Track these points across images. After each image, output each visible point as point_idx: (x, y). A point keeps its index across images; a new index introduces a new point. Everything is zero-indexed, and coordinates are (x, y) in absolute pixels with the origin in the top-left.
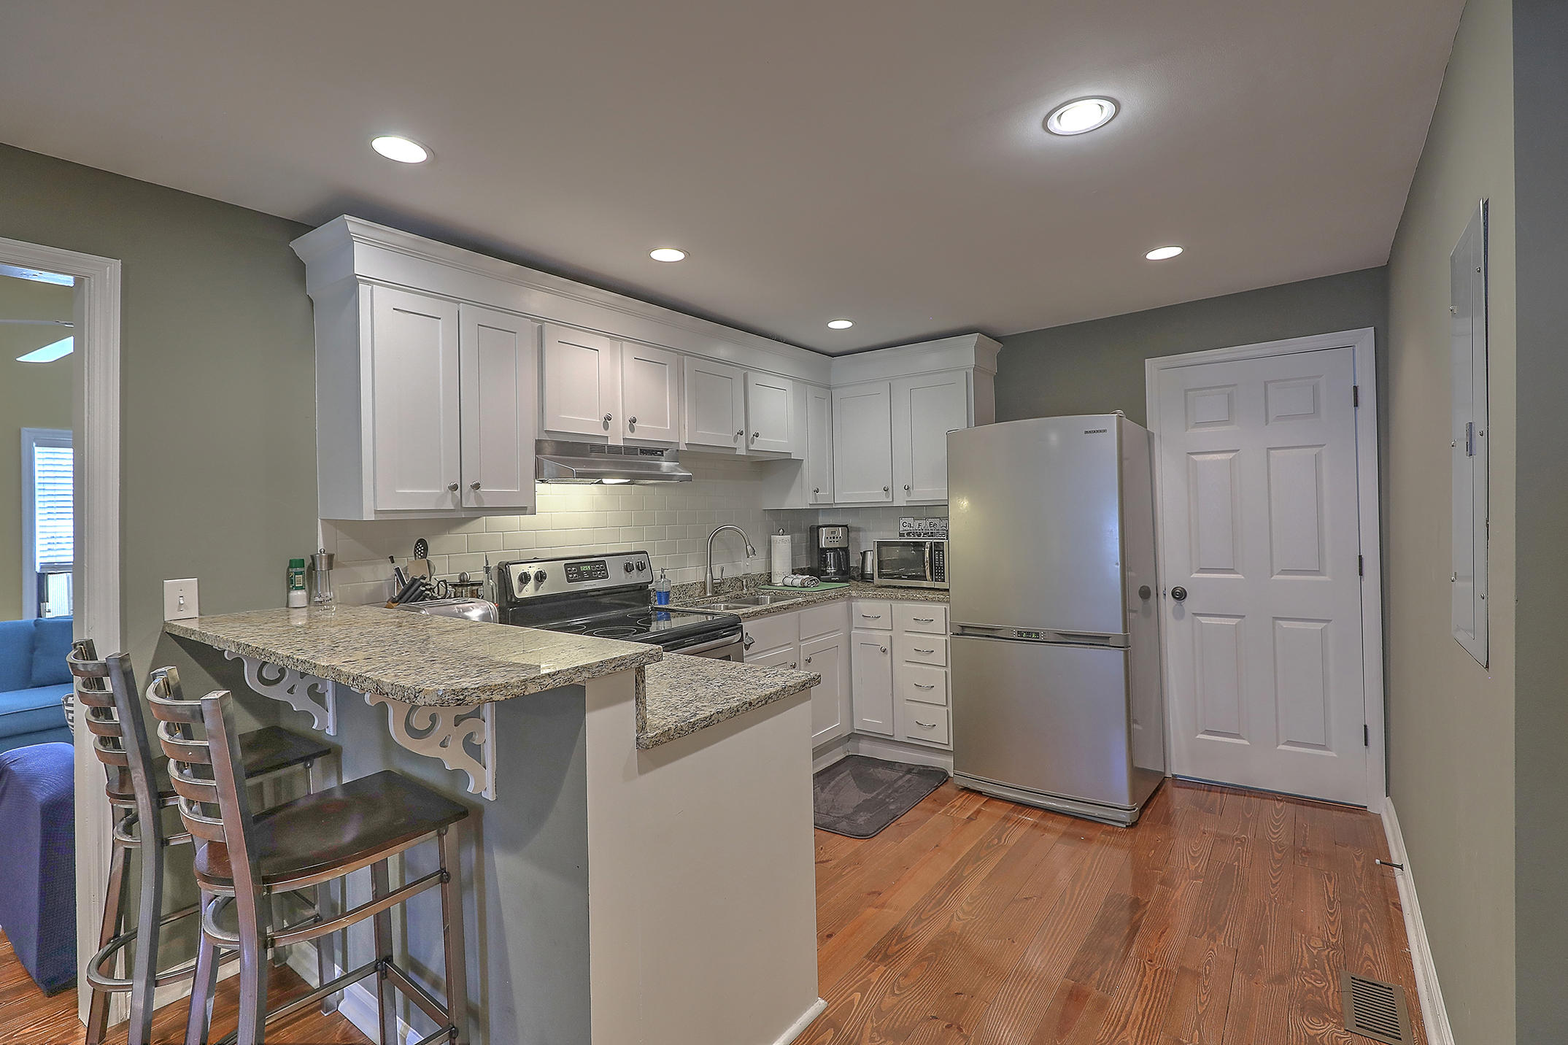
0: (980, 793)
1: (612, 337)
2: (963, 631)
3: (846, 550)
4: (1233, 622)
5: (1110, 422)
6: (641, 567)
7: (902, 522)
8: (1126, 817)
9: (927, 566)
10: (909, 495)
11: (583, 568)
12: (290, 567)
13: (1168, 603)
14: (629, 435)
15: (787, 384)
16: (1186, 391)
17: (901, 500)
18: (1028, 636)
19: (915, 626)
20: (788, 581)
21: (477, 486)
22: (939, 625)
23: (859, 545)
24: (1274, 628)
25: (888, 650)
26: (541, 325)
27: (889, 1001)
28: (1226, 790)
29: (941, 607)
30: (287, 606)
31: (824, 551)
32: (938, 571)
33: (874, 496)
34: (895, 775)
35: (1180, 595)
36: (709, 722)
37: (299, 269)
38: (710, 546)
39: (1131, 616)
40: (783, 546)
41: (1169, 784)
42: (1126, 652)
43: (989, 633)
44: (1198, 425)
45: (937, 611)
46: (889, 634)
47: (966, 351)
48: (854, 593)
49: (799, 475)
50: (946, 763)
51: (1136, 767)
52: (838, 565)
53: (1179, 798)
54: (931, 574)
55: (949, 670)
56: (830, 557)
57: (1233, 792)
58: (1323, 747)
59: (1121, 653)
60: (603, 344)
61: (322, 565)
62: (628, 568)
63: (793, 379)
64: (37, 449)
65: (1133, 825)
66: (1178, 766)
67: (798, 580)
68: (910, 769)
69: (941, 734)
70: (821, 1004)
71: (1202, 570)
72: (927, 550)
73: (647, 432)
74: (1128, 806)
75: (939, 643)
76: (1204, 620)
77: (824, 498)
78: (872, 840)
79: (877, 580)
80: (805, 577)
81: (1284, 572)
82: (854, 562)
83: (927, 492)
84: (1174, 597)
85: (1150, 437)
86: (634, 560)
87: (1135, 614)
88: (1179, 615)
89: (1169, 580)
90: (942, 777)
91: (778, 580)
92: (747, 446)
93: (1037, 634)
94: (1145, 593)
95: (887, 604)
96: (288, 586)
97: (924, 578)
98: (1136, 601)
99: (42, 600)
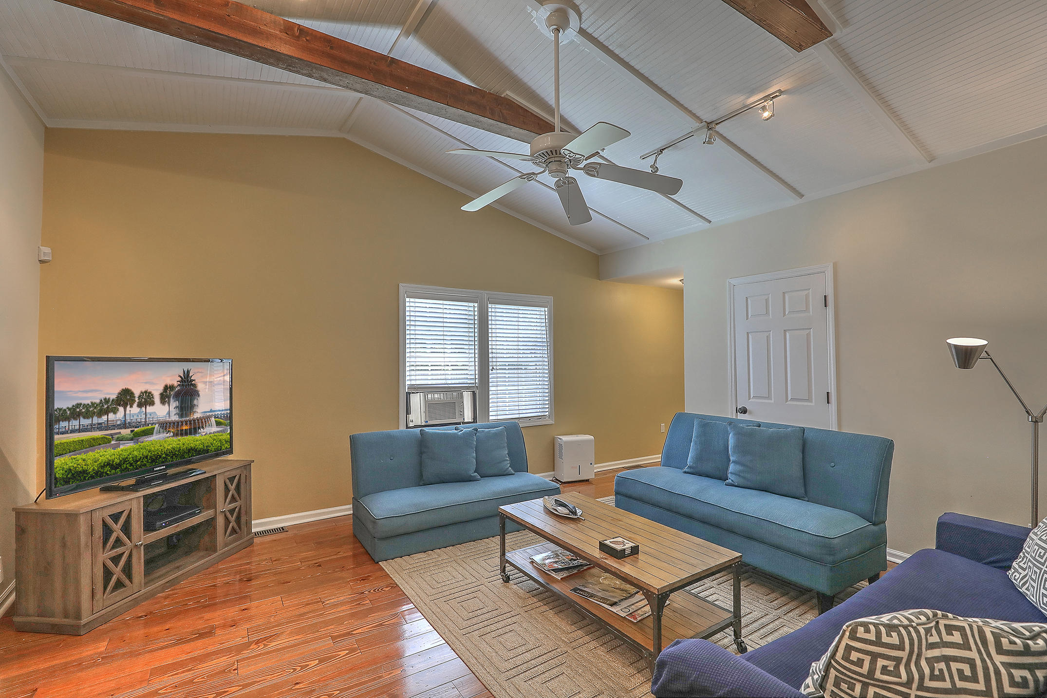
64: (407, 300)
99: (408, 412)
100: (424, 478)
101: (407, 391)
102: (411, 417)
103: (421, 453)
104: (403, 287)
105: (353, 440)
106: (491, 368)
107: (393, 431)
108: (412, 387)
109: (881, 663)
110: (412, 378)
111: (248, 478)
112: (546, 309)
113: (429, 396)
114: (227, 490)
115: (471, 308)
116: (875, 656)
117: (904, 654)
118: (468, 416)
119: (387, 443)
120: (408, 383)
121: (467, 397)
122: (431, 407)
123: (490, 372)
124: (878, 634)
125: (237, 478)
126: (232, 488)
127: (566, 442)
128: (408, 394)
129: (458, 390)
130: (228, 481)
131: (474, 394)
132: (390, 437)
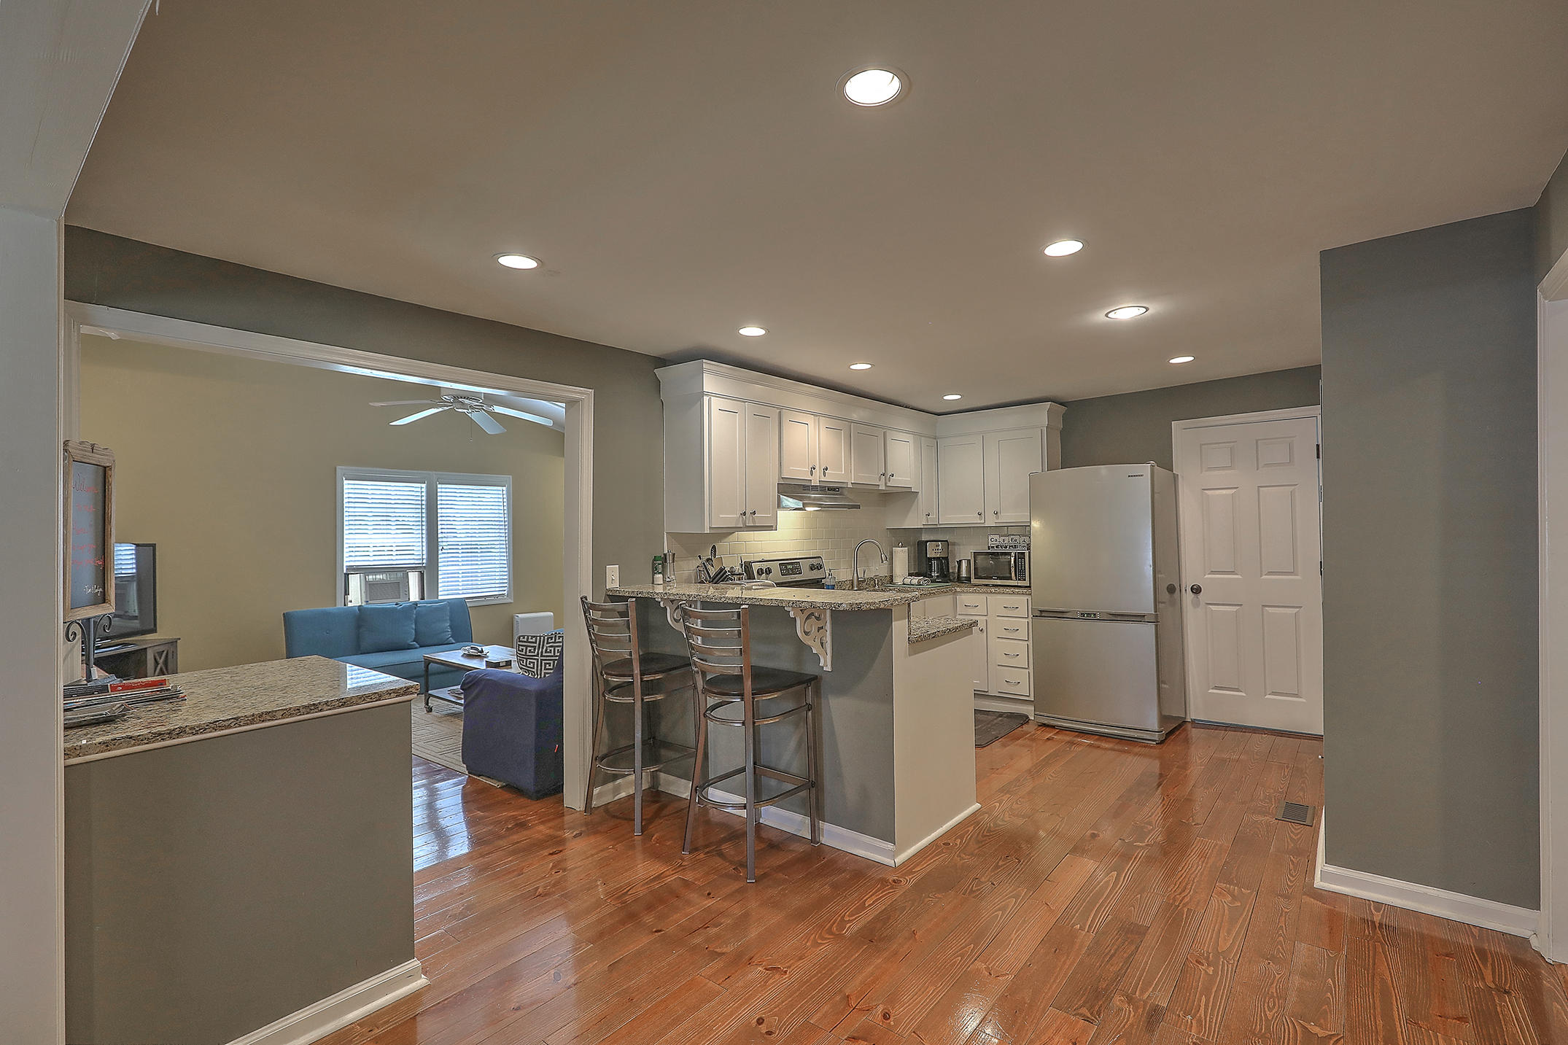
0: (1053, 727)
1: (814, 414)
2: (1042, 614)
3: (946, 559)
4: (1235, 609)
5: (1145, 469)
6: (820, 567)
7: (990, 538)
8: (1156, 737)
9: (1013, 570)
10: (997, 518)
11: (789, 567)
12: (654, 560)
13: (1188, 597)
14: (823, 479)
15: (909, 438)
16: (1201, 445)
17: (990, 522)
18: (1087, 616)
19: (1005, 612)
20: (907, 581)
21: (754, 513)
22: (1023, 611)
23: (954, 557)
24: (1263, 612)
25: (985, 629)
26: (780, 411)
27: (1015, 806)
28: (1228, 729)
29: (1025, 598)
30: (653, 583)
31: (930, 559)
32: (1021, 574)
33: (971, 518)
34: (990, 718)
35: (1196, 590)
36: (935, 635)
37: (657, 384)
38: (856, 557)
39: (1161, 606)
40: (902, 557)
41: (1189, 726)
42: (1156, 626)
43: (1059, 615)
44: (1210, 469)
45: (1021, 602)
46: (985, 618)
47: (1041, 415)
48: (958, 589)
49: (916, 503)
50: (1029, 710)
51: (1165, 716)
52: (941, 570)
53: (1195, 733)
54: (1016, 576)
55: (1030, 643)
56: (935, 563)
57: (1234, 729)
58: (1296, 695)
59: (1153, 626)
60: (810, 420)
61: (669, 559)
62: (812, 568)
63: (913, 433)
64: (345, 482)
65: (1162, 742)
66: (1196, 712)
67: (915, 580)
68: (1001, 715)
69: (1025, 688)
70: (978, 806)
71: (1213, 572)
72: (1013, 559)
73: (833, 477)
74: (1156, 728)
75: (1023, 625)
76: (1213, 608)
77: (932, 520)
78: (985, 749)
79: (973, 581)
80: (920, 578)
81: (1270, 573)
82: (953, 567)
83: (1009, 517)
84: (1193, 592)
85: (1175, 477)
86: (815, 562)
87: (1163, 605)
88: (1196, 604)
89: (1188, 581)
90: (1024, 719)
91: (898, 581)
92: (886, 484)
93: (1095, 614)
94: (1171, 589)
95: (984, 596)
96: (653, 571)
97: (1010, 578)
98: (1165, 595)
99: (347, 593)
100: (362, 649)
101: (345, 572)
102: (350, 598)
103: (359, 627)
104: (340, 470)
105: (287, 617)
106: (440, 548)
107: (330, 608)
108: (349, 568)
109: (529, 648)
110: (349, 560)
111: (175, 653)
112: (504, 488)
113: (370, 577)
114: (157, 663)
115: (419, 490)
116: (527, 647)
117: (537, 645)
118: (414, 595)
119: (325, 619)
120: (345, 564)
121: (413, 578)
122: (371, 588)
123: (440, 552)
124: (528, 639)
125: (165, 652)
126: (161, 661)
127: (523, 619)
128: (347, 575)
129: (404, 570)
130: (156, 655)
131: (422, 574)
132: (326, 614)
